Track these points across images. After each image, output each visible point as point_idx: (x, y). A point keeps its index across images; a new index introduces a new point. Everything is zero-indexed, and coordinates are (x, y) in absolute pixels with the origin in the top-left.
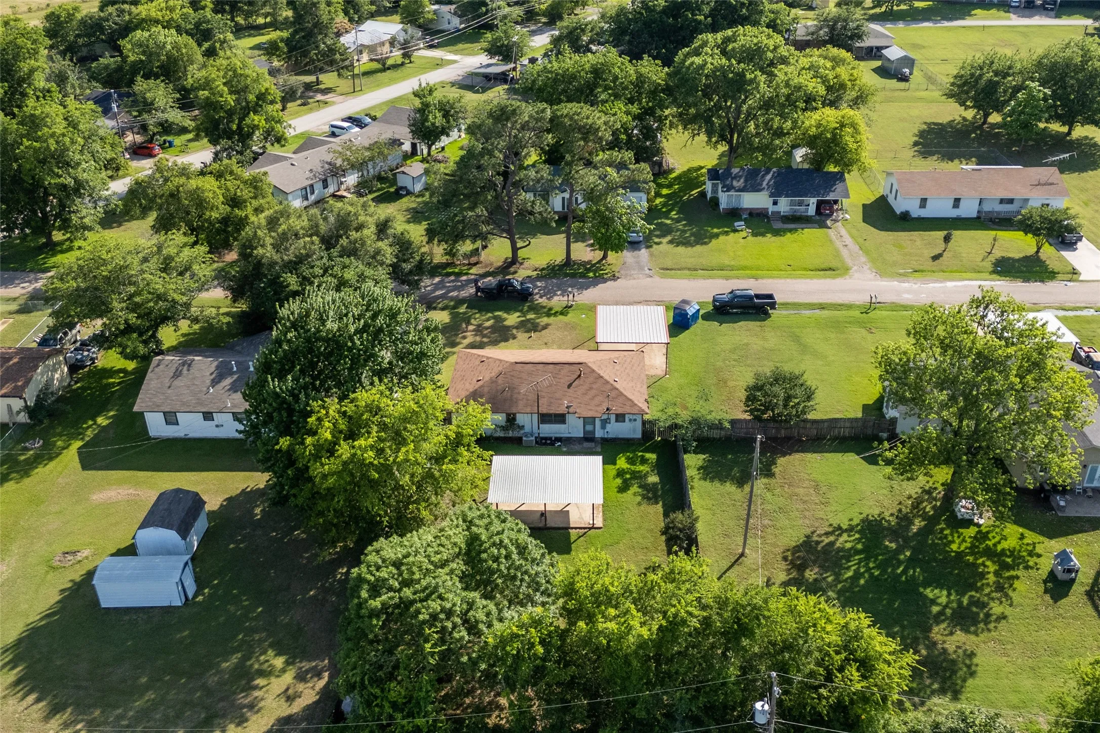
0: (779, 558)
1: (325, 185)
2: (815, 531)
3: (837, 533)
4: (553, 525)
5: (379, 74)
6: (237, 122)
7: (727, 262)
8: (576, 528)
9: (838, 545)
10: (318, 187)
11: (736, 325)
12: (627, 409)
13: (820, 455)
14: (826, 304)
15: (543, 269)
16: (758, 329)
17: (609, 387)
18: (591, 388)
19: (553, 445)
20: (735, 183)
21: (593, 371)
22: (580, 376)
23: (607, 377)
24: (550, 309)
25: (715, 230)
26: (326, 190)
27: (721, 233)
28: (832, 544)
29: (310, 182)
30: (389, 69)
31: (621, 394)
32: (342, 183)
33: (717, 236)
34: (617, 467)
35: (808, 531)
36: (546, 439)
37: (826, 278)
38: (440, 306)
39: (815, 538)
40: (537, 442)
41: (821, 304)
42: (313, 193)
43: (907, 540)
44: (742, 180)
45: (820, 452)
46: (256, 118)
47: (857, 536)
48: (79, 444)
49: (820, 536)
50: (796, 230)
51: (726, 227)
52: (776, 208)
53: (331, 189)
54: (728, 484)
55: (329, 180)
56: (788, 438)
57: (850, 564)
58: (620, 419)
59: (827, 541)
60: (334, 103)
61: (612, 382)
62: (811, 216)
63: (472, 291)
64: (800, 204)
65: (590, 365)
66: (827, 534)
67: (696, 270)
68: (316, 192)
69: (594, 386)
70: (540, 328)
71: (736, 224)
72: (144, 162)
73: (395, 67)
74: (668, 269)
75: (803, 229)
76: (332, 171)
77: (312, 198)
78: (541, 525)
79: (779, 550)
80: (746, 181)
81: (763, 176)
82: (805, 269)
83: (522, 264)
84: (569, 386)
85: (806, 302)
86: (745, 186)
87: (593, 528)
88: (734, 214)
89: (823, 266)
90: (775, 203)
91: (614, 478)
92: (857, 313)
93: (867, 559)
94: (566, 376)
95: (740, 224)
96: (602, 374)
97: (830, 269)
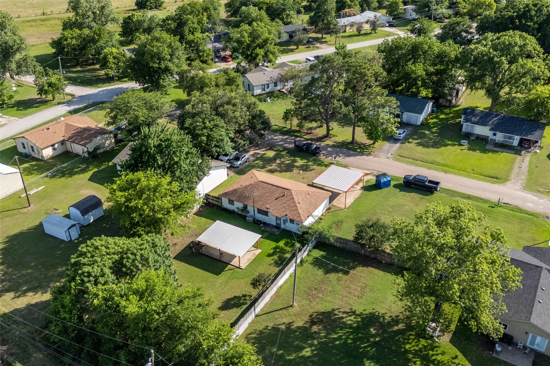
0: (308, 315)
1: (276, 85)
2: (340, 309)
3: (350, 314)
4: (224, 260)
5: (355, 37)
6: (251, 51)
7: (438, 160)
8: (232, 265)
9: (344, 320)
10: (271, 86)
11: (407, 194)
12: (295, 218)
13: (383, 273)
14: (473, 196)
15: (339, 143)
16: (419, 199)
17: (294, 204)
18: (285, 203)
19: (259, 224)
20: (473, 119)
21: (292, 195)
22: (284, 195)
23: (296, 200)
24: (323, 162)
25: (450, 142)
26: (276, 88)
27: (451, 145)
28: (342, 318)
29: (268, 83)
30: (362, 35)
31: (297, 210)
32: (285, 86)
33: (447, 145)
34: (278, 244)
35: (336, 307)
36: (259, 221)
37: (488, 182)
38: (276, 149)
39: (336, 312)
40: (253, 222)
41: (469, 195)
42: (268, 88)
43: (384, 332)
44: (478, 118)
45: (384, 271)
46: (259, 50)
47: (359, 320)
48: (96, 170)
49: (339, 312)
50: (497, 152)
51: (455, 141)
52: (494, 137)
53: (279, 88)
54: (320, 270)
55: (278, 83)
56: (375, 259)
57: (340, 332)
58: (292, 222)
59: (341, 315)
60: (321, 48)
61: (297, 203)
62: (515, 146)
63: (293, 145)
64: (510, 138)
65: (292, 191)
66: (344, 312)
67: (417, 160)
68: (270, 88)
69: (287, 202)
70: (309, 169)
71: (462, 141)
72: (222, 64)
73: (366, 34)
74: (402, 156)
75: (502, 152)
76: (281, 79)
77: (267, 90)
78: (219, 258)
79: (311, 311)
80: (480, 119)
81: (493, 118)
82: (481, 175)
83: (330, 138)
84: (276, 199)
85: (462, 192)
86: (478, 122)
87: (239, 268)
88: (468, 136)
89: (493, 175)
90: (495, 135)
91: (271, 249)
92: (486, 206)
93: (352, 333)
94: (278, 193)
95: (464, 142)
96: (294, 198)
97: (497, 178)
